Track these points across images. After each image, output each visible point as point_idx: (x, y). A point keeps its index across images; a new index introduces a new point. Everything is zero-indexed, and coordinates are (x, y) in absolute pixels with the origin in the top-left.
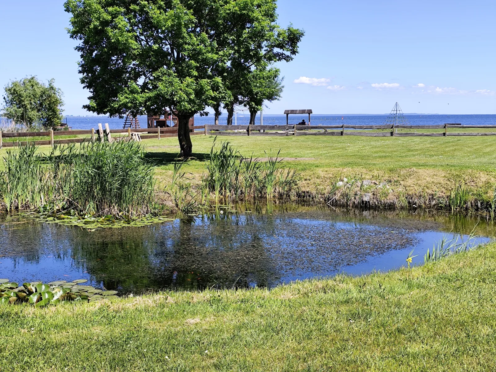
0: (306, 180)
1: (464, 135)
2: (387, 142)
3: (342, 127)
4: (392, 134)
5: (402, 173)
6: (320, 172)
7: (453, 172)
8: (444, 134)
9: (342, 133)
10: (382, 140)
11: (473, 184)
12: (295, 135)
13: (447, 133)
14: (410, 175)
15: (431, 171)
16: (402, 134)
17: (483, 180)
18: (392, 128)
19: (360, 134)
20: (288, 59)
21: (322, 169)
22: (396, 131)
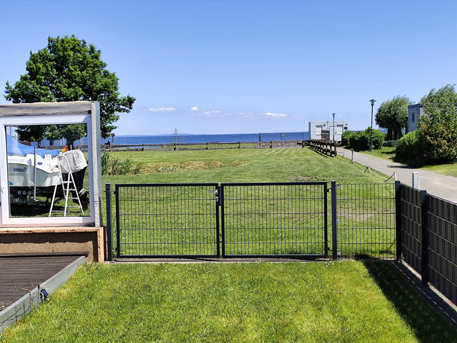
0: (143, 169)
1: (219, 149)
2: (173, 154)
3: (143, 145)
4: (175, 149)
5: (186, 163)
6: (149, 165)
7: (207, 162)
8: (207, 149)
9: (143, 150)
10: (169, 153)
11: (215, 166)
12: (111, 151)
13: (209, 148)
14: (190, 164)
15: (198, 162)
16: (181, 149)
17: (219, 164)
18: (175, 145)
19: (154, 150)
20: (128, 111)
21: (149, 164)
22: (177, 147)
